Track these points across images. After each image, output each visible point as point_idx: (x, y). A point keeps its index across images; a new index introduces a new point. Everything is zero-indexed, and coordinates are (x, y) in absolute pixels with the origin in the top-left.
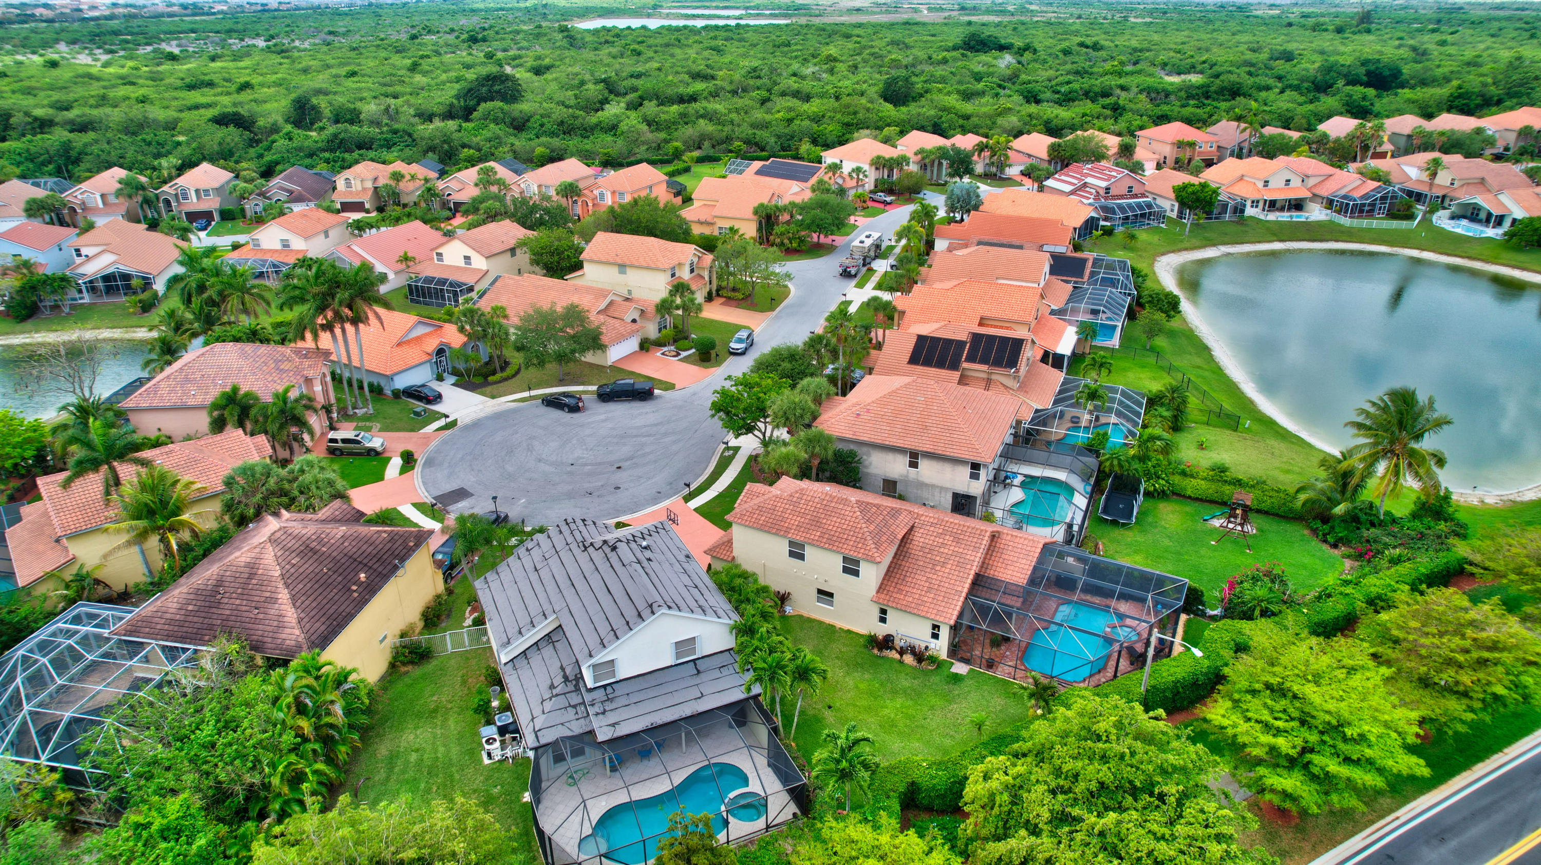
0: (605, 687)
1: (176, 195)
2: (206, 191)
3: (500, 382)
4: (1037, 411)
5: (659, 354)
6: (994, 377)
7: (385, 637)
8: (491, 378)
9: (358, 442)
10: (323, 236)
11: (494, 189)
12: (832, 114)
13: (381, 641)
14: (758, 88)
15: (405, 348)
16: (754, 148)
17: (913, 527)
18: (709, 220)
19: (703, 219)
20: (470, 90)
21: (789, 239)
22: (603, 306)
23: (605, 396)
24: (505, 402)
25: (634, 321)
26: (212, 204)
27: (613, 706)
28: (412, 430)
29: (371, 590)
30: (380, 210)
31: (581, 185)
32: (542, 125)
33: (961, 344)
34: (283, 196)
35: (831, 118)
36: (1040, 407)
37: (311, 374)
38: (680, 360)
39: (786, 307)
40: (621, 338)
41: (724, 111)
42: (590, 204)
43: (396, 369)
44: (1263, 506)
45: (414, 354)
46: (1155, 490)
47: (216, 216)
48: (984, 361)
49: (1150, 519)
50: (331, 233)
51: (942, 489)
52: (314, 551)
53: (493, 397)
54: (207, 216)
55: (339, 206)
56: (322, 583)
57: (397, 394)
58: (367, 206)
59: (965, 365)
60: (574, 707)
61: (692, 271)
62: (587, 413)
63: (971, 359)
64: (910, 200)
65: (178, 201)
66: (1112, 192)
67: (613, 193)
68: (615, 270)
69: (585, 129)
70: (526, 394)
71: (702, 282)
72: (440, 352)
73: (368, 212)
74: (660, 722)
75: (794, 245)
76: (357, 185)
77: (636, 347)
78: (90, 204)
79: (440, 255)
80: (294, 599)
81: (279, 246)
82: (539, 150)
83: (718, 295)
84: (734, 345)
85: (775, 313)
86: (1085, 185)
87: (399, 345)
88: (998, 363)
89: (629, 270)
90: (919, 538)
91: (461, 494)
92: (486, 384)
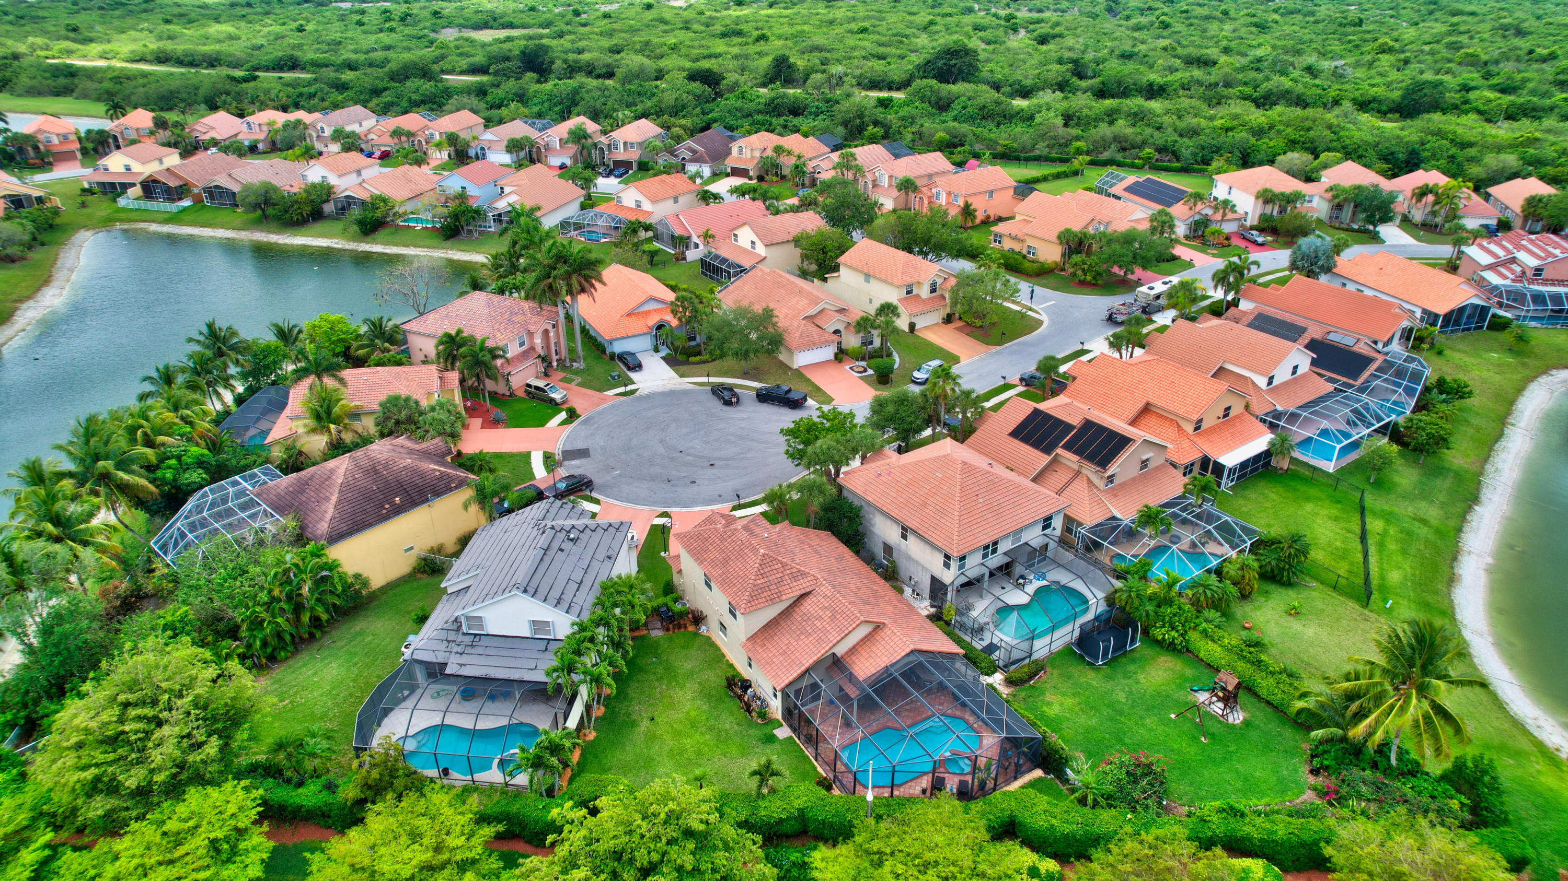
0: (476, 635)
1: (609, 145)
2: (632, 144)
3: (697, 363)
4: (1114, 518)
5: (847, 367)
6: (1084, 471)
7: (412, 548)
8: (692, 359)
9: (544, 391)
10: (672, 201)
11: (850, 176)
12: (1282, 128)
13: (407, 551)
14: (1245, 84)
15: (633, 318)
16: (1170, 156)
17: (810, 592)
18: (1020, 236)
19: (1013, 234)
20: (929, 62)
21: (1083, 270)
22: (812, 311)
23: (764, 397)
24: (687, 383)
25: (837, 332)
26: (633, 156)
27: (473, 651)
28: (599, 391)
29: (398, 511)
30: (761, 179)
31: (919, 183)
32: (964, 108)
33: (1070, 427)
34: (688, 155)
35: (1279, 132)
36: (1119, 516)
37: (532, 328)
38: (861, 378)
39: (1020, 343)
40: (811, 345)
41: (1159, 111)
42: (926, 202)
43: (615, 336)
44: (1272, 698)
45: (638, 325)
46: (1163, 639)
47: (635, 166)
48: (1077, 452)
49: (1132, 668)
50: (681, 199)
51: (924, 569)
52: (376, 472)
53: (682, 376)
54: (627, 165)
55: (729, 170)
56: (367, 496)
57: (612, 357)
58: (751, 173)
59: (1059, 451)
60: (449, 642)
61: (933, 291)
62: (738, 408)
63: (1067, 447)
64: (1289, 244)
65: (609, 149)
66: (1544, 275)
67: (949, 194)
68: (861, 278)
69: (1005, 117)
70: (705, 379)
71: (942, 303)
72: (660, 327)
73: (751, 179)
74: (493, 676)
75: (1089, 278)
76: (747, 154)
77: (831, 356)
78: (552, 147)
79: (736, 235)
80: (339, 502)
81: (633, 205)
82: (941, 135)
83: (960, 318)
84: (916, 374)
85: (999, 348)
86: (1514, 260)
87: (629, 315)
88: (1090, 458)
89: (872, 280)
90: (808, 605)
91: (583, 453)
92: (687, 363)
